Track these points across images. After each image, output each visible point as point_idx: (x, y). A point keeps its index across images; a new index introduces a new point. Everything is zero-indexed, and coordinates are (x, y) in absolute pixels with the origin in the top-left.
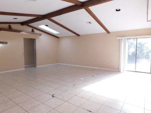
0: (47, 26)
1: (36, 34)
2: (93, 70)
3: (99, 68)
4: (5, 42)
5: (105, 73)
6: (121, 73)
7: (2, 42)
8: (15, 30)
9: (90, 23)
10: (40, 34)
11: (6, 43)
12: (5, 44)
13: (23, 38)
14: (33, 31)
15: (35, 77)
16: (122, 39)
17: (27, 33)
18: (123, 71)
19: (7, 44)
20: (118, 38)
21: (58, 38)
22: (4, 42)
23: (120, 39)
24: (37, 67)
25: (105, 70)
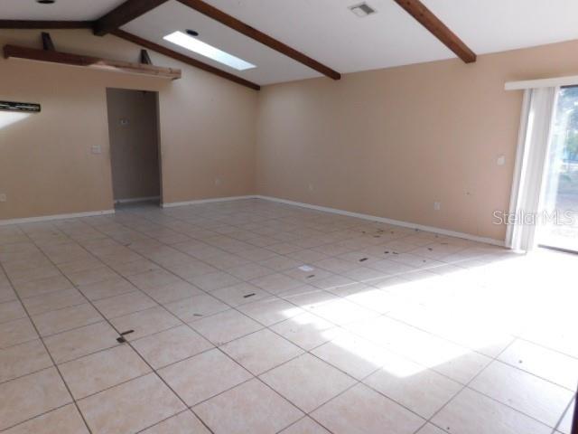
0: (192, 33)
1: (157, 71)
2: (380, 231)
3: (414, 226)
4: (32, 105)
5: (430, 249)
6: (514, 254)
7: (21, 104)
8: (64, 54)
9: (367, 9)
10: (171, 72)
11: (36, 108)
12: (32, 110)
13: (105, 90)
14: (144, 58)
15: (127, 245)
16: (531, 90)
17: (117, 66)
18: (522, 248)
19: (39, 110)
20: (512, 86)
21: (256, 87)
22: (26, 104)
23: (521, 92)
24: (165, 205)
25: (437, 236)
